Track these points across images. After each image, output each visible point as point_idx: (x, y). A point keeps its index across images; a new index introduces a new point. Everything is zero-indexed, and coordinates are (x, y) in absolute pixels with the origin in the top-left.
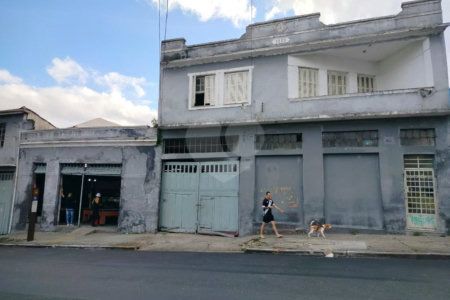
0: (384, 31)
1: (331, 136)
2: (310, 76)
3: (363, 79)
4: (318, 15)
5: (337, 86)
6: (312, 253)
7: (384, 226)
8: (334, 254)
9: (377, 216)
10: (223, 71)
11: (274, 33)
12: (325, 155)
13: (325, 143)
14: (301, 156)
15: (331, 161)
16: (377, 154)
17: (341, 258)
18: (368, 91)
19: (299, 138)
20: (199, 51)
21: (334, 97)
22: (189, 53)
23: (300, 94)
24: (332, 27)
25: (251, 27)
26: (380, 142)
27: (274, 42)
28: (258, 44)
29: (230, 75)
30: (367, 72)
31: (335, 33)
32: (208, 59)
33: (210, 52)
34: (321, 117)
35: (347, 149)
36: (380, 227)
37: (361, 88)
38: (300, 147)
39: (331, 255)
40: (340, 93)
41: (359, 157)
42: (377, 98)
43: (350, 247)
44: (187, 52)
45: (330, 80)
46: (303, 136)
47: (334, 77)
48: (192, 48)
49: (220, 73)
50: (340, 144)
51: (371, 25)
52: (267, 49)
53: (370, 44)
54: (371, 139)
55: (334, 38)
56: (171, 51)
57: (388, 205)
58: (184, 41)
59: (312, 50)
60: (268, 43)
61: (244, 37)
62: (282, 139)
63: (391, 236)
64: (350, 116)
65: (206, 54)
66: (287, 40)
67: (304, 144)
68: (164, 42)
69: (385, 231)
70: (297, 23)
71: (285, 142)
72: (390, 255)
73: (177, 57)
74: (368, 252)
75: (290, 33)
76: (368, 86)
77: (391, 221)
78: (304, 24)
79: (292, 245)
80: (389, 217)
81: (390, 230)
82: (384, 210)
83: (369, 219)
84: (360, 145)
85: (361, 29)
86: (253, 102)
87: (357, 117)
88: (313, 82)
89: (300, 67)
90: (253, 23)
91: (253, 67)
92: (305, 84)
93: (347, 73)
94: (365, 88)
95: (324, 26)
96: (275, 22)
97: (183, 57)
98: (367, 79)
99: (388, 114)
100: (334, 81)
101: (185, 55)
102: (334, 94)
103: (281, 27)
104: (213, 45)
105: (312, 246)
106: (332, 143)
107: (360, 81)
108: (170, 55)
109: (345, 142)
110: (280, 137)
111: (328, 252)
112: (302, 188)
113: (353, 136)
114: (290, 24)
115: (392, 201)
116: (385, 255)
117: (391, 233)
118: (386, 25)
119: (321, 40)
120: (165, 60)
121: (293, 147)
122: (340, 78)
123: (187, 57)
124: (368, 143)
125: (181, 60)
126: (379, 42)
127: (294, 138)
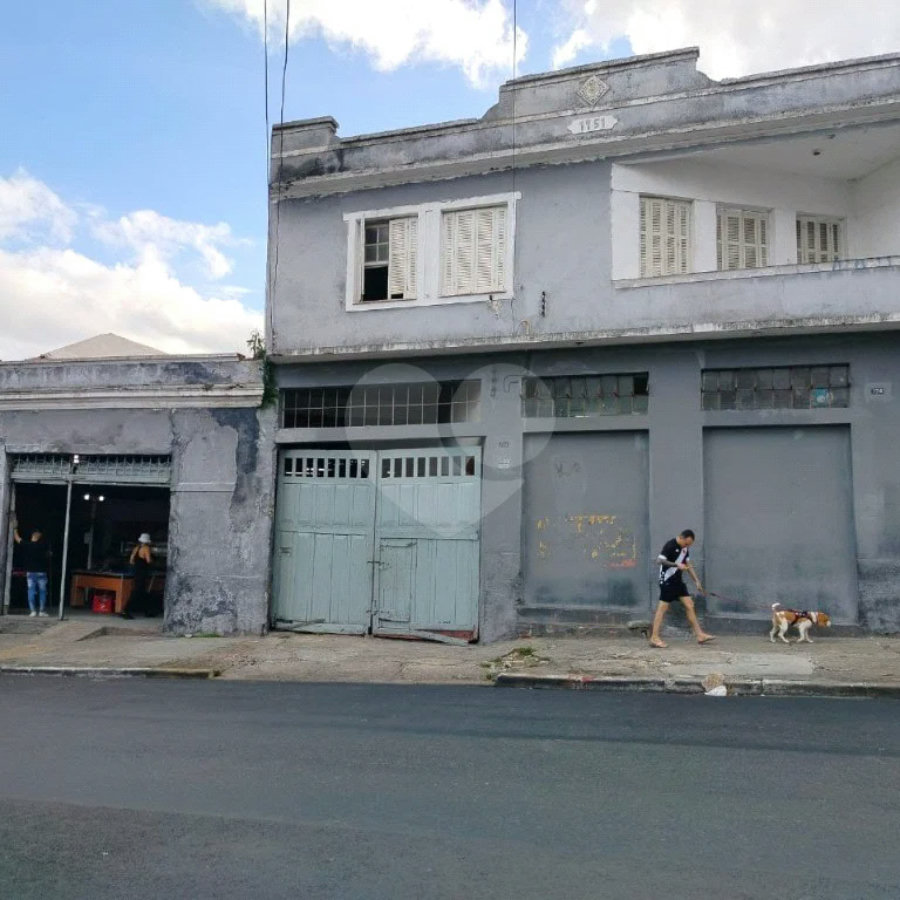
0: (870, 98)
1: (726, 379)
2: (670, 220)
3: (811, 225)
4: (694, 53)
5: (742, 244)
6: (670, 685)
7: (861, 615)
8: (728, 686)
9: (840, 589)
10: (437, 206)
11: (576, 103)
12: (708, 430)
13: (709, 399)
14: (645, 433)
15: (724, 446)
16: (845, 427)
17: (746, 698)
18: (824, 259)
19: (641, 386)
20: (374, 153)
21: (735, 275)
22: (347, 158)
23: (643, 269)
24: (733, 86)
25: (513, 88)
26: (855, 394)
27: (575, 127)
28: (531, 134)
29: (455, 217)
30: (822, 209)
31: (739, 102)
32: (399, 175)
33: (402, 156)
34: (699, 329)
35: (766, 415)
36: (848, 619)
37: (807, 251)
38: (644, 410)
39: (720, 691)
40: (751, 265)
41: (798, 436)
42: (847, 277)
43: (769, 670)
44: (340, 154)
45: (725, 231)
46: (651, 382)
47: (733, 223)
48: (354, 144)
49: (429, 213)
50: (747, 401)
51: (836, 82)
52: (557, 146)
53: (831, 134)
54: (830, 388)
55: (736, 116)
56: (297, 153)
57: (871, 560)
58: (332, 125)
59: (676, 150)
60: (557, 131)
61: (493, 115)
62: (594, 387)
63: (878, 642)
64: (776, 327)
65: (393, 161)
66: (609, 122)
67: (652, 400)
68: (279, 129)
69: (861, 628)
70: (637, 75)
71: (602, 396)
72: (873, 689)
73: (315, 169)
74: (817, 682)
75: (618, 104)
76: (824, 247)
77: (878, 603)
78: (657, 78)
79: (619, 666)
80: (875, 592)
81: (876, 625)
82: (861, 574)
83: (821, 597)
84: (801, 403)
85: (809, 93)
86: (519, 289)
87: (794, 330)
88: (679, 238)
89: (642, 196)
90: (518, 75)
91: (517, 195)
92: (656, 240)
93: (770, 211)
94: (818, 251)
95: (710, 83)
96: (577, 72)
97: (332, 170)
98: (823, 227)
99: (877, 320)
100: (734, 235)
101: (336, 162)
102: (733, 267)
103: (593, 87)
104: (409, 136)
105: (670, 668)
106: (728, 399)
107: (805, 232)
108: (297, 164)
109: (762, 396)
110: (591, 382)
111: (713, 685)
112: (646, 517)
113: (780, 379)
114: (617, 80)
115: (882, 550)
116: (860, 691)
117: (877, 634)
118: (874, 80)
119: (703, 122)
120: (283, 176)
121: (625, 411)
122: (750, 223)
123: (342, 169)
124: (820, 399)
125: (326, 178)
126: (857, 127)
127: (628, 385)
